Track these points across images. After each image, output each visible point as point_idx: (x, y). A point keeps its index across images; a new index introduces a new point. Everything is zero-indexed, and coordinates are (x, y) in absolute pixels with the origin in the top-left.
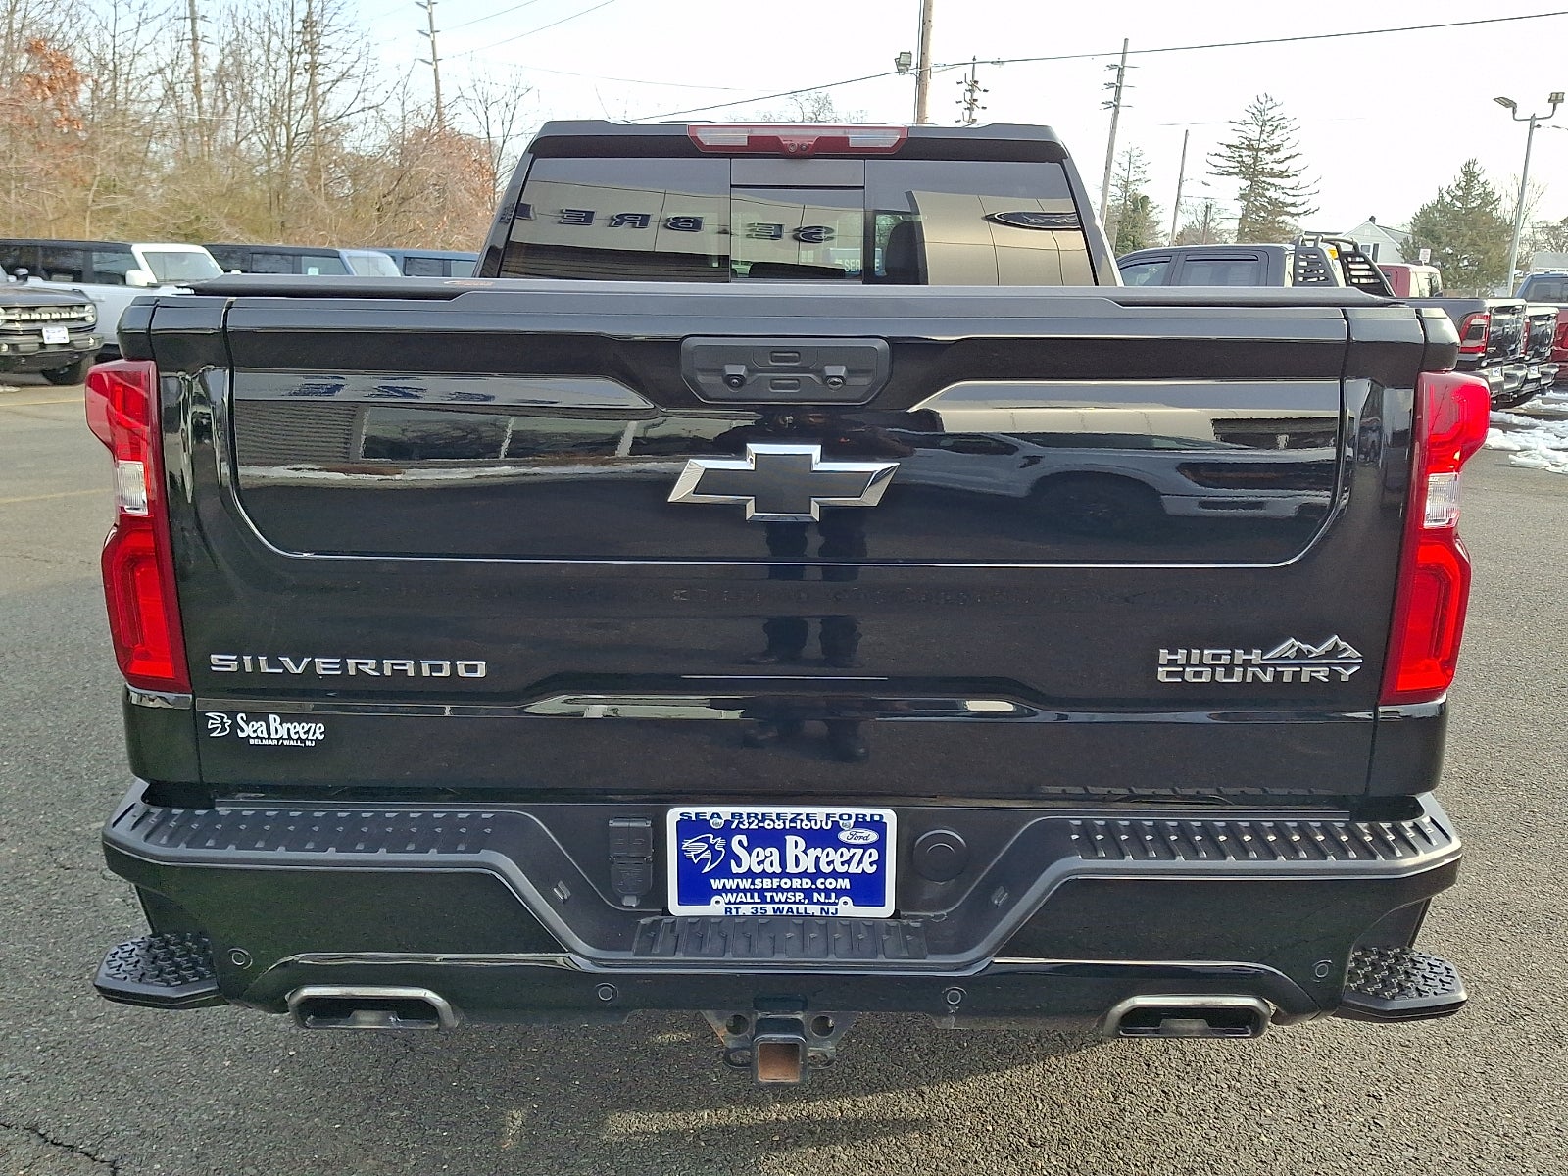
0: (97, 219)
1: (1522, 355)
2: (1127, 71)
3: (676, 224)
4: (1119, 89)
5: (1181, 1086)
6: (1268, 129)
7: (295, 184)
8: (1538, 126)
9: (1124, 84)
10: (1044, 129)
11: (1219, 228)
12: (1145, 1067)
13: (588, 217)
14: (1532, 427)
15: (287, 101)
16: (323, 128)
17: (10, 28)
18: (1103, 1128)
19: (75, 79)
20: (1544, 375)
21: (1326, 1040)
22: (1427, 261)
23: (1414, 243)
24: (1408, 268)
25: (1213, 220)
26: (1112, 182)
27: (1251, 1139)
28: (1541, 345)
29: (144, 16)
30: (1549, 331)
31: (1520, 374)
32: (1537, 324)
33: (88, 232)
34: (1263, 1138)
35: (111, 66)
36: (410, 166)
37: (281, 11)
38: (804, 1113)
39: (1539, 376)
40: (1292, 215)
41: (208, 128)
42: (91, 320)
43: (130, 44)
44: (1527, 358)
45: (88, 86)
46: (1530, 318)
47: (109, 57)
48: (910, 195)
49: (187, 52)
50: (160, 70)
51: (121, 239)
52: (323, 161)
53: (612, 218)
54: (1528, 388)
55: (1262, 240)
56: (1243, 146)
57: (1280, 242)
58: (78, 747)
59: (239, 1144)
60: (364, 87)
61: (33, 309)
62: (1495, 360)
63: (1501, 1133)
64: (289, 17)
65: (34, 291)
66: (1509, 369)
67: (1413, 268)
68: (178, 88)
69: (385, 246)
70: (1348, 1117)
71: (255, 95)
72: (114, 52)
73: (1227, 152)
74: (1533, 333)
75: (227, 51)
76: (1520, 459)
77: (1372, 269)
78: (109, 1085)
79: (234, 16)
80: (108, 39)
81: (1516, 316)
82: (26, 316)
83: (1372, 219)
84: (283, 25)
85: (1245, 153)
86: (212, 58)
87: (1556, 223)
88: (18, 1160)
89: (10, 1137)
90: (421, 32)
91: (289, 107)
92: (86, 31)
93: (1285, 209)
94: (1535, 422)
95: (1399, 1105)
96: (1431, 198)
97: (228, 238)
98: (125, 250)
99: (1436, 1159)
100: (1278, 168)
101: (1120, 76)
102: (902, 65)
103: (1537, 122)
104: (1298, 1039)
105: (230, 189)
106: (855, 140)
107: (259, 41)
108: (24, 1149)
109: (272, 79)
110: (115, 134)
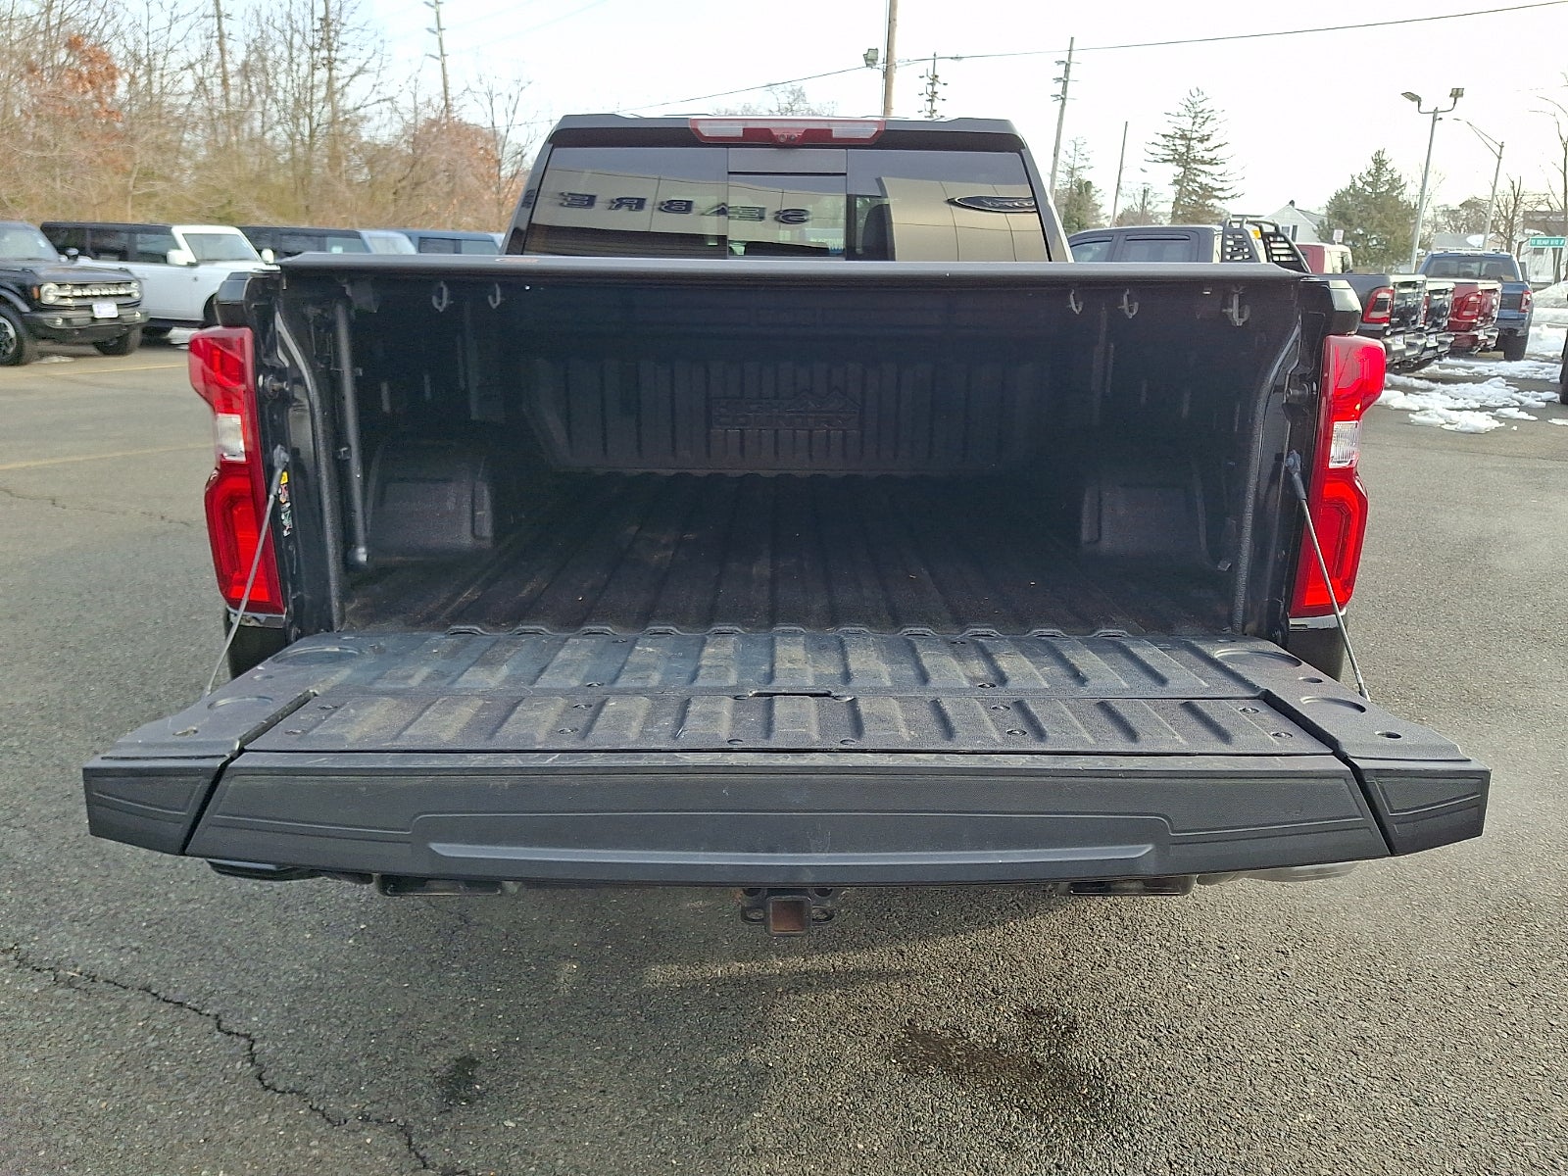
0: (138, 203)
1: (1422, 326)
2: (1072, 67)
3: (670, 206)
4: (1065, 83)
5: (1120, 945)
6: (1199, 120)
7: (317, 170)
8: (1440, 119)
9: (1070, 78)
10: (1004, 123)
11: (1155, 210)
12: (1090, 931)
13: (590, 201)
14: (1429, 390)
15: (309, 94)
16: (341, 119)
17: (48, 23)
18: (1054, 979)
19: (113, 73)
20: (1441, 343)
21: (1243, 908)
22: (1341, 241)
23: (1329, 225)
24: (1323, 248)
25: (1149, 203)
26: (1059, 168)
27: (1180, 987)
28: (1440, 316)
29: (175, 15)
30: (1446, 303)
31: (1420, 342)
32: (1436, 297)
33: (130, 216)
34: (1189, 986)
35: (145, 62)
36: (422, 154)
37: (302, 11)
38: (802, 969)
39: (1437, 344)
40: (1220, 199)
41: (236, 119)
42: (136, 295)
43: (163, 41)
44: (1426, 328)
45: (124, 80)
46: (1430, 292)
47: (143, 53)
48: (879, 181)
49: (216, 49)
50: (191, 66)
51: (161, 222)
52: (341, 148)
53: (613, 202)
54: (1427, 354)
55: (1193, 222)
56: (1177, 136)
57: (1209, 224)
58: (154, 674)
59: (324, 1000)
60: (379, 81)
61: (83, 286)
62: (1398, 330)
63: (1387, 980)
64: (310, 16)
65: (84, 269)
66: (1410, 338)
67: (1327, 246)
68: (208, 82)
69: (401, 228)
70: (1260, 969)
71: (280, 89)
72: (148, 49)
73: (1163, 141)
74: (1432, 306)
75: (252, 48)
76: (1418, 418)
77: (1291, 248)
78: (208, 954)
79: (258, 15)
80: (141, 36)
81: (1417, 290)
82: (78, 293)
83: (1292, 203)
84: (304, 22)
85: (1177, 142)
86: (238, 54)
87: (1455, 206)
88: (137, 1013)
89: (128, 996)
90: (429, 29)
91: (311, 99)
92: (121, 29)
93: (1214, 193)
94: (1433, 385)
95: (1303, 959)
96: (1345, 184)
97: (257, 220)
98: (165, 231)
99: (1333, 1001)
100: (1208, 156)
101: (1067, 71)
102: (870, 60)
103: (1439, 115)
104: (1218, 908)
105: (258, 176)
106: (838, 132)
107: (282, 38)
108: (140, 1005)
109: (294, 74)
110: (152, 125)
